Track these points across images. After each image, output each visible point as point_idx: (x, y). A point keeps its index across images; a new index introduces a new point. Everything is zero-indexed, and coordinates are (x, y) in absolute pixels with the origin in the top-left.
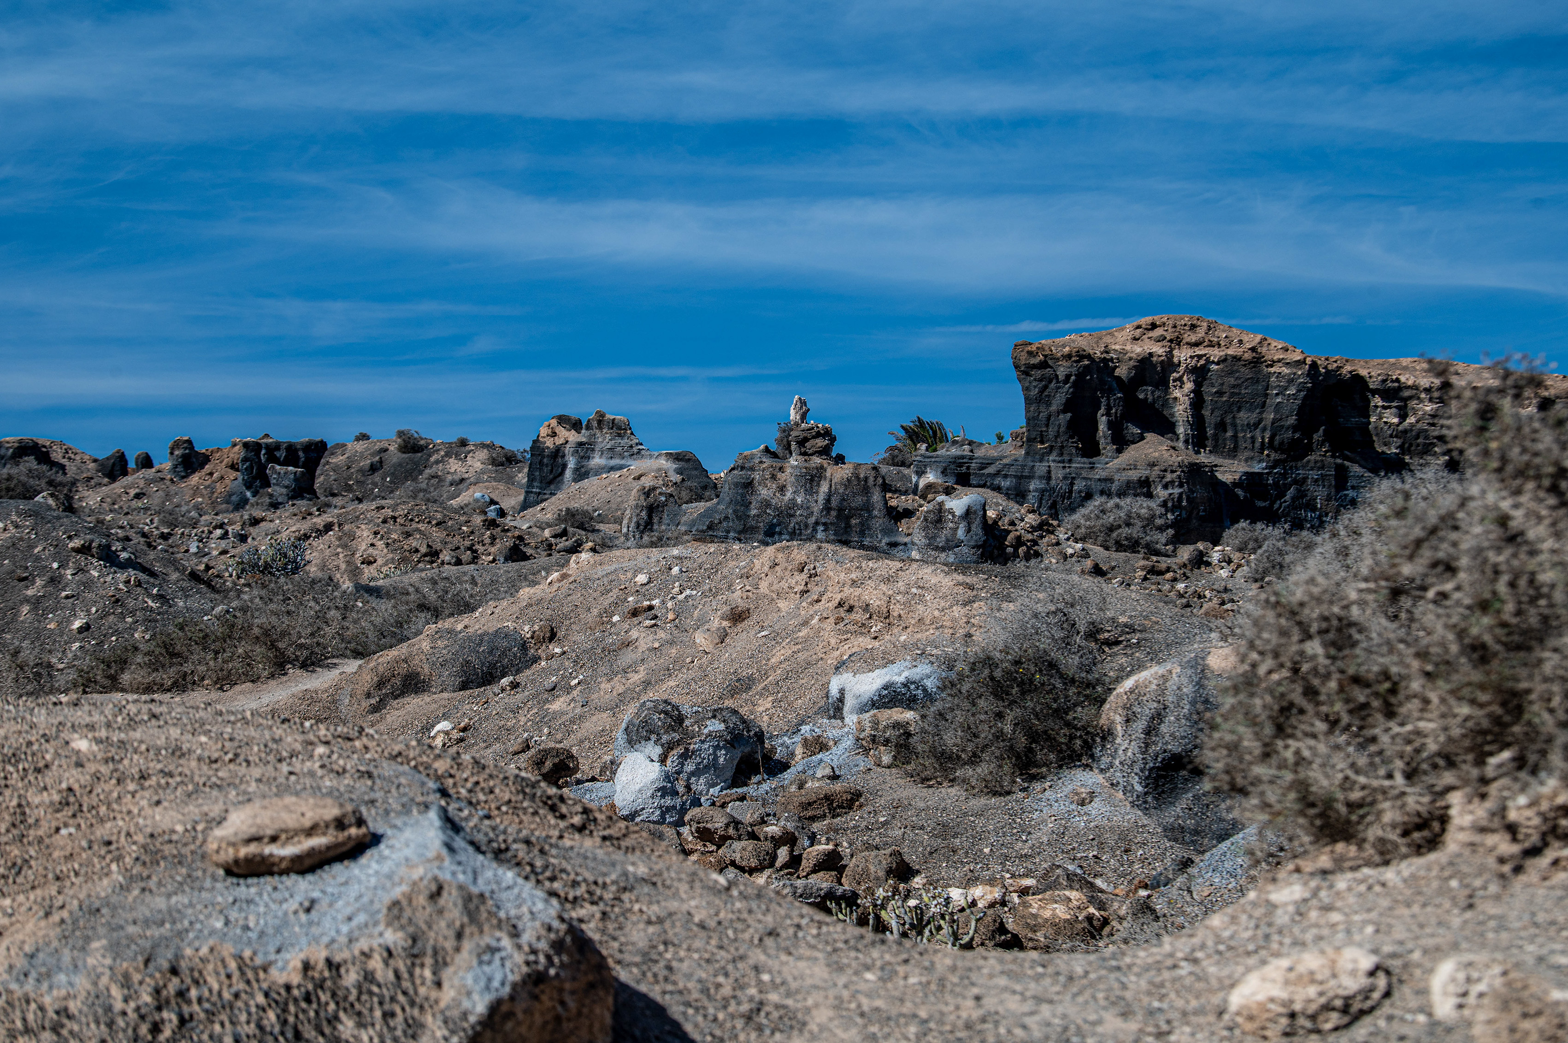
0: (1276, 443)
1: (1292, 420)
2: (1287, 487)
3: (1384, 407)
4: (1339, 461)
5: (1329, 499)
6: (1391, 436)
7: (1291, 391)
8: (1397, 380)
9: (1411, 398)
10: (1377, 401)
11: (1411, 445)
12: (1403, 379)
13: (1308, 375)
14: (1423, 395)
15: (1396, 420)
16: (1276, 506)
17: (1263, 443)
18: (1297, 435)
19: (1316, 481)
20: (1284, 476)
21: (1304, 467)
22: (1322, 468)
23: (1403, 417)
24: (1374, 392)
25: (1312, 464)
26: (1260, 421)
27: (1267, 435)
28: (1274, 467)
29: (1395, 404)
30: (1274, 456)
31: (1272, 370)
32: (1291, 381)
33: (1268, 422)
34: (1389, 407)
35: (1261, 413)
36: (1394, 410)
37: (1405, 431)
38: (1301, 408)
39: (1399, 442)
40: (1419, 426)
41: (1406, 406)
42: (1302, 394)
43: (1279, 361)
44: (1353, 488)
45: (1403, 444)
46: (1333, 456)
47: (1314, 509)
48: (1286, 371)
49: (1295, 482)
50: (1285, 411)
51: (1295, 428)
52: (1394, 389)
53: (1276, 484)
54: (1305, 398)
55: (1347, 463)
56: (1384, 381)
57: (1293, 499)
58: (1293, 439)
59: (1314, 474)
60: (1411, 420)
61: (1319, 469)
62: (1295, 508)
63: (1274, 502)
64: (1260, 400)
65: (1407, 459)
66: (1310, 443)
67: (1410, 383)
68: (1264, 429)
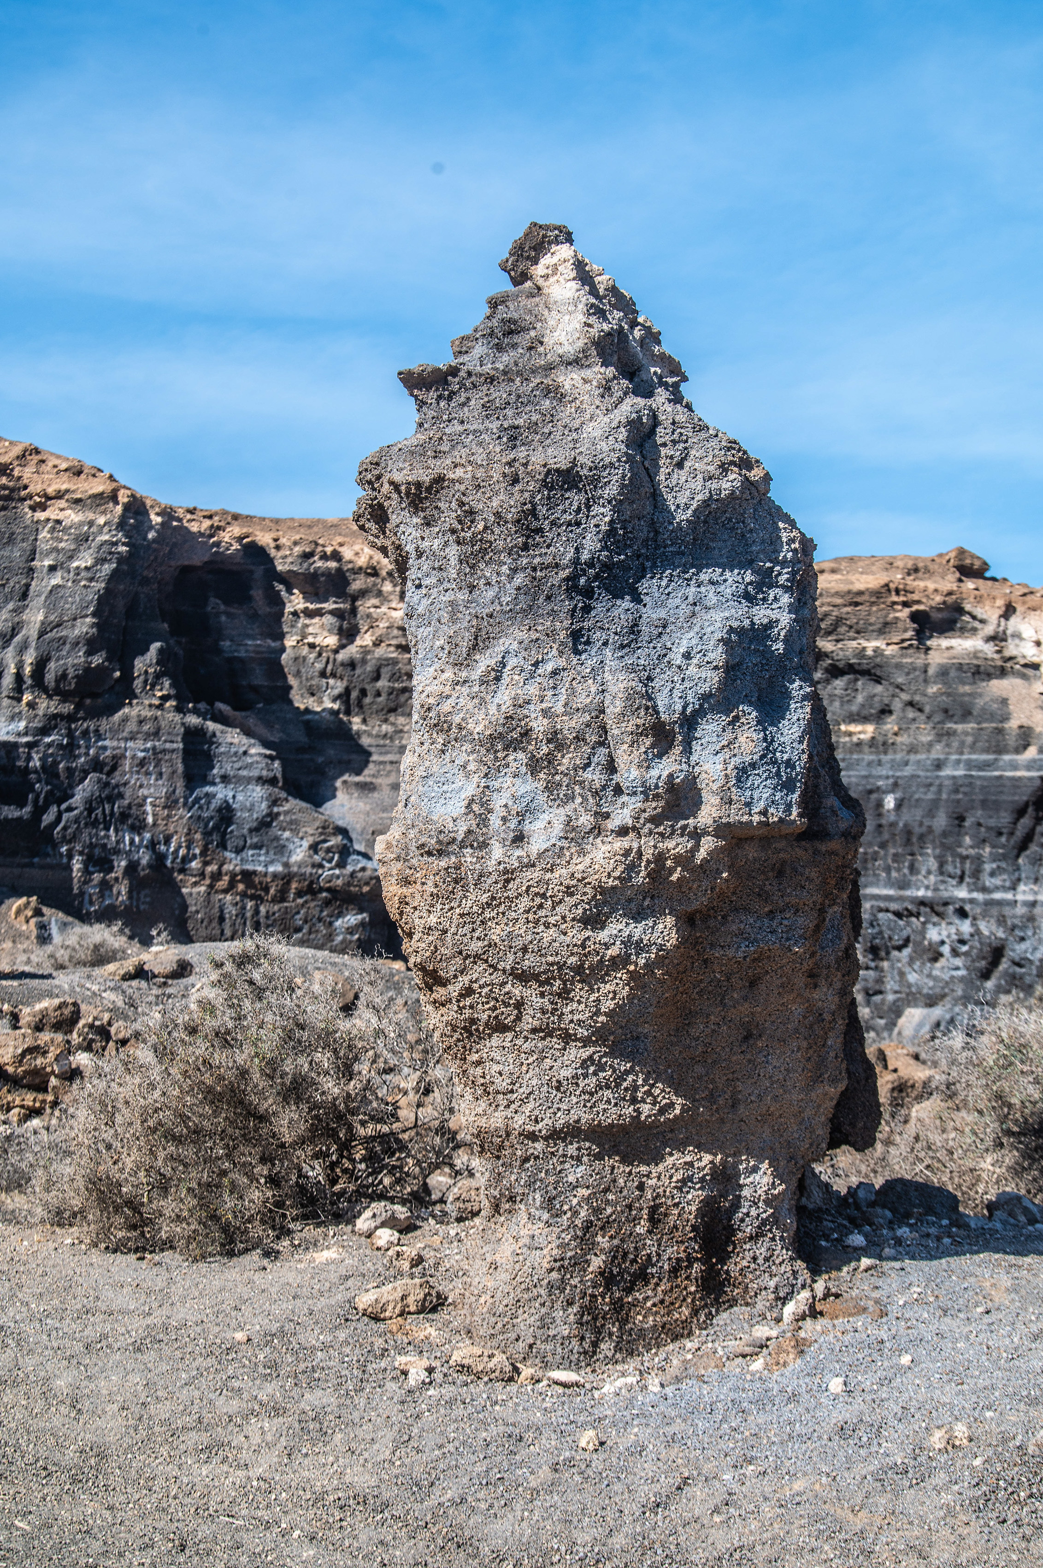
0: (50, 677)
1: (84, 627)
2: (75, 777)
3: (310, 614)
4: (193, 720)
5: (170, 804)
6: (323, 674)
7: (85, 560)
8: (336, 556)
9: (363, 593)
10: (296, 601)
11: (363, 693)
12: (347, 553)
13: (121, 525)
14: (387, 587)
15: (332, 641)
16: (48, 818)
17: (19, 677)
18: (97, 660)
19: (142, 763)
20: (69, 749)
21: (115, 732)
22: (156, 734)
23: (348, 634)
24: (288, 581)
25: (132, 726)
26: (15, 630)
27: (30, 658)
28: (44, 731)
29: (329, 606)
30: (46, 706)
31: (41, 515)
32: (83, 540)
33: (31, 631)
34: (319, 613)
35: (17, 611)
36: (328, 619)
37: (352, 664)
38: (105, 603)
39: (337, 686)
40: (380, 652)
41: (354, 611)
42: (107, 569)
43: (59, 496)
44: (225, 779)
45: (347, 691)
46: (179, 709)
47: (139, 827)
48: (72, 516)
49: (97, 765)
50: (71, 606)
51: (92, 645)
52: (328, 573)
53: (49, 770)
54: (114, 576)
55: (211, 726)
56: (307, 556)
57: (90, 806)
58: (88, 670)
59: (137, 749)
60: (365, 639)
61: (148, 736)
62: (95, 824)
63: (44, 809)
64: (16, 582)
65: (356, 723)
66: (128, 677)
67: (362, 561)
68: (23, 647)
